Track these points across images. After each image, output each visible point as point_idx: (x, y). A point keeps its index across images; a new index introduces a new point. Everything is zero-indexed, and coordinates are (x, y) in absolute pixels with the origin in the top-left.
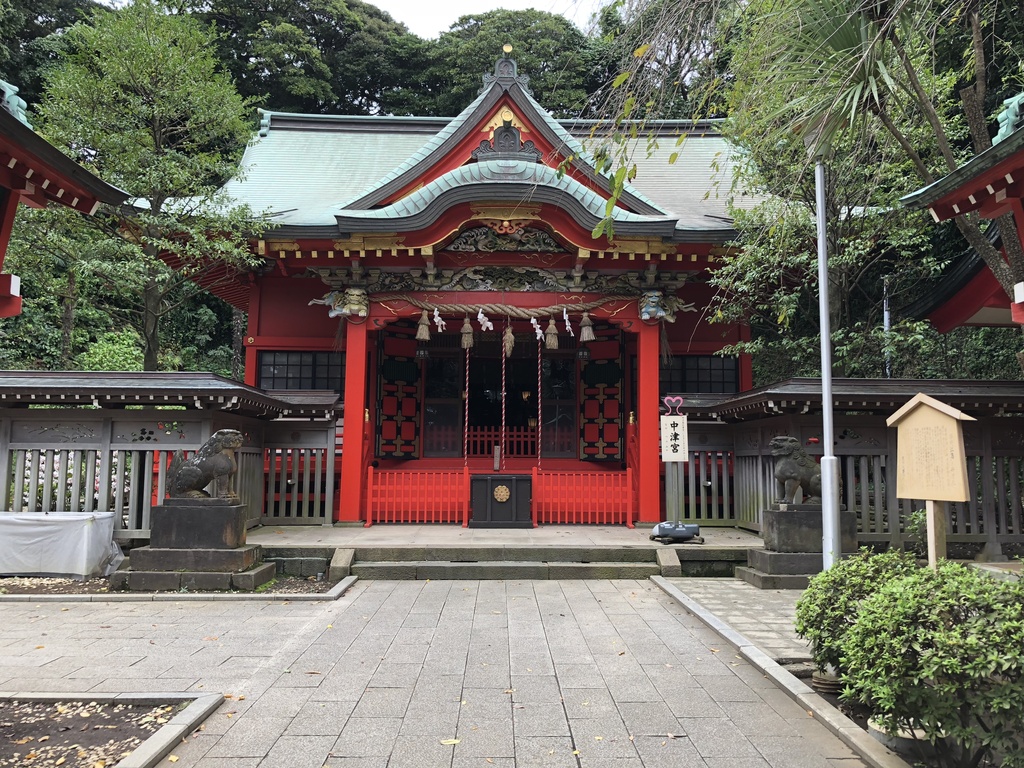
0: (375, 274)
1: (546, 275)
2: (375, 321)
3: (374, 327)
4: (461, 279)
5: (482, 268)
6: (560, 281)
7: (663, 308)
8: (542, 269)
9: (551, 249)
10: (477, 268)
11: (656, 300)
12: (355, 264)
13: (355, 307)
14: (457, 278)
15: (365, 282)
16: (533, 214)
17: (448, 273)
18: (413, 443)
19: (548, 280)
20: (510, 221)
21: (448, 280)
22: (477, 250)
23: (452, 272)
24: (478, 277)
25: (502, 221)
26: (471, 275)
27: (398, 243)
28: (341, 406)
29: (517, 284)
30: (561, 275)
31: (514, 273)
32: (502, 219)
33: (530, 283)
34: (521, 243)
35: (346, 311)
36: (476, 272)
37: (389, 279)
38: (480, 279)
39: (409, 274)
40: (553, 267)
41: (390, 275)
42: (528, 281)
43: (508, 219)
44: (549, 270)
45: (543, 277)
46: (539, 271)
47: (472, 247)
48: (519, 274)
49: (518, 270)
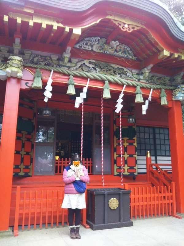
1: (127, 71)
3: (25, 87)
4: (81, 65)
5: (94, 61)
6: (134, 75)
8: (125, 67)
9: (130, 57)
10: (91, 60)
13: (15, 69)
14: (79, 64)
16: (142, 24)
17: (75, 60)
18: (29, 167)
21: (74, 65)
22: (92, 50)
23: (77, 60)
24: (91, 66)
25: (124, 24)
26: (87, 64)
27: (58, 22)
29: (113, 74)
30: (135, 71)
31: (111, 67)
32: (125, 22)
34: (116, 51)
36: (90, 63)
37: (37, 58)
38: (93, 67)
39: (50, 57)
40: (131, 67)
41: (37, 55)
42: (118, 73)
43: (127, 23)
44: (129, 68)
45: (126, 72)
46: (124, 68)
47: (90, 47)
48: (114, 68)
49: (112, 65)
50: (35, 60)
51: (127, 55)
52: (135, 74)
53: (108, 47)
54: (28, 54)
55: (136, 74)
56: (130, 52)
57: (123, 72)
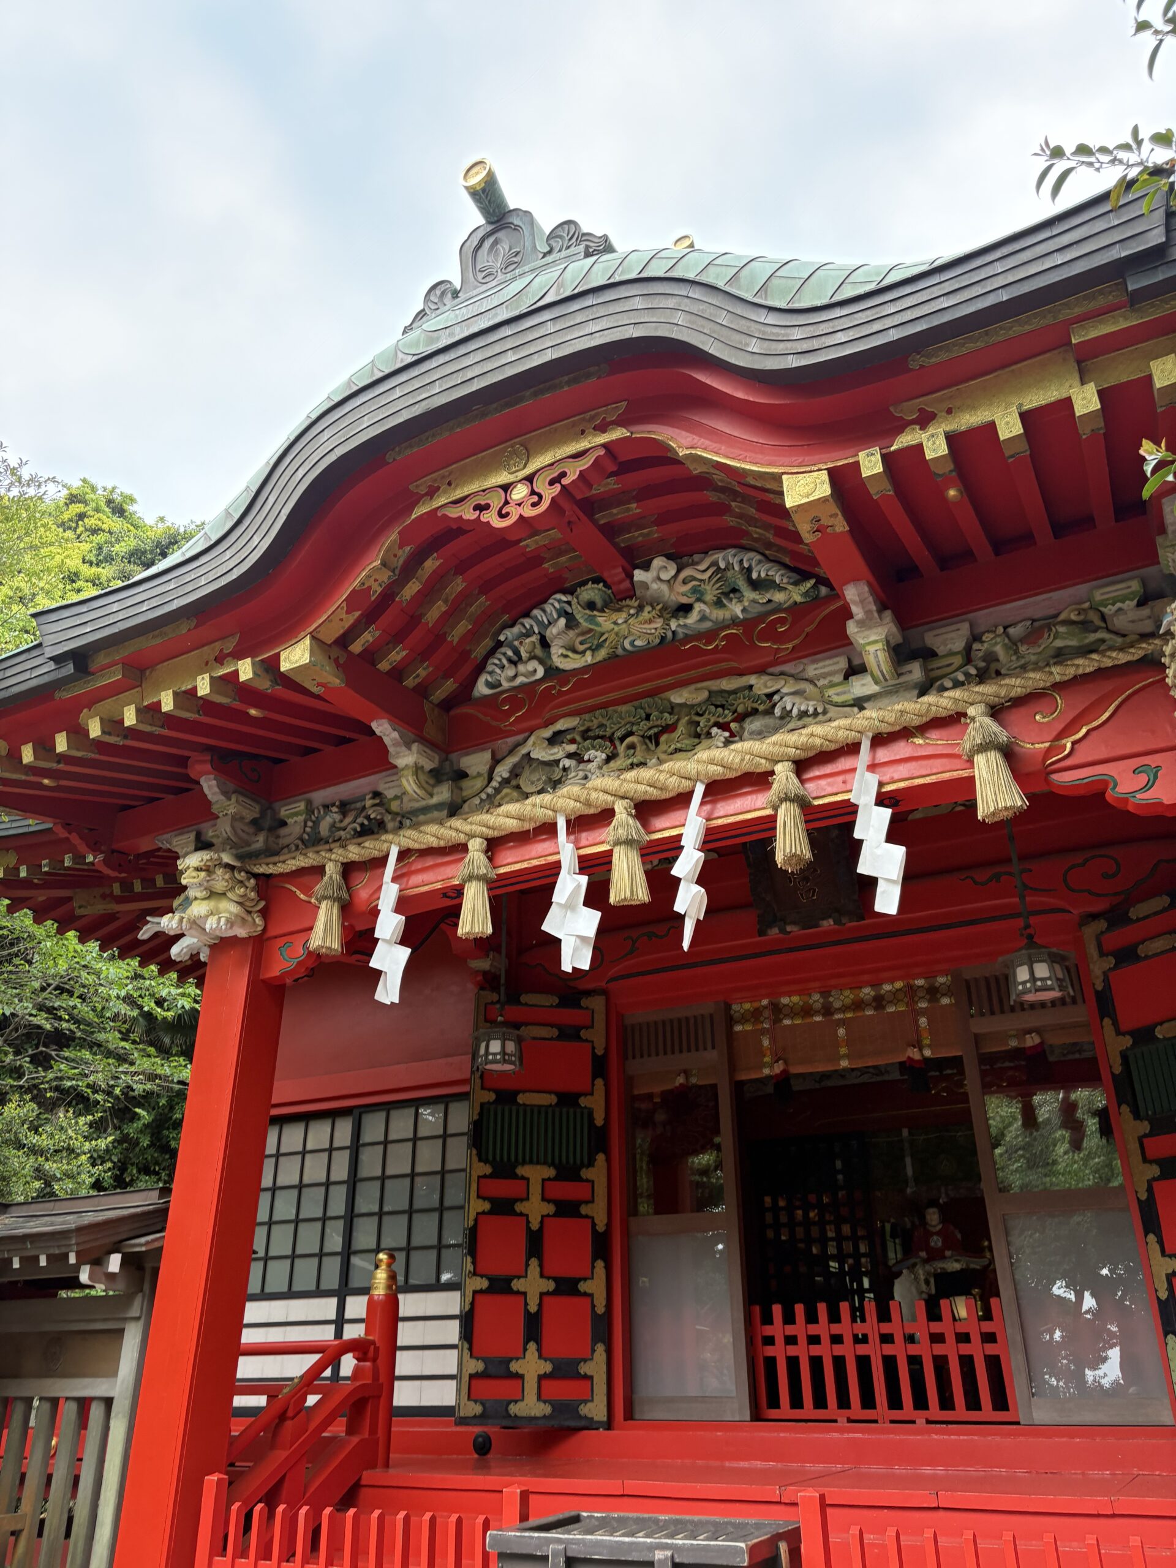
0: (295, 816)
1: (779, 684)
2: (283, 949)
3: (273, 968)
4: (515, 773)
5: (573, 722)
6: (830, 693)
8: (761, 670)
9: (779, 598)
10: (560, 725)
14: (503, 771)
16: (602, 428)
17: (476, 762)
18: (585, 1369)
19: (788, 702)
20: (529, 479)
21: (479, 783)
22: (552, 672)
23: (487, 756)
24: (558, 752)
25: (506, 488)
26: (541, 753)
27: (220, 658)
29: (686, 742)
31: (672, 709)
33: (724, 727)
34: (677, 608)
36: (554, 740)
37: (328, 820)
38: (570, 756)
39: (376, 794)
40: (797, 654)
41: (330, 808)
42: (717, 725)
43: (522, 474)
44: (786, 668)
45: (770, 696)
46: (752, 680)
47: (533, 665)
48: (688, 709)
49: (678, 697)
50: (324, 828)
51: (749, 594)
52: (832, 685)
53: (614, 616)
54: (296, 814)
55: (839, 678)
56: (760, 571)
57: (750, 705)
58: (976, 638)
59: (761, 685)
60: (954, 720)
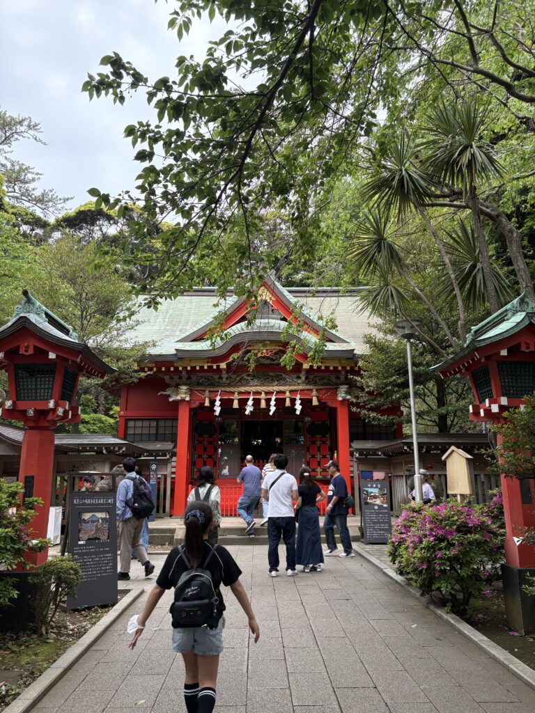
0: (194, 378)
1: (286, 376)
2: (194, 403)
3: (194, 406)
4: (240, 379)
6: (294, 379)
7: (350, 394)
11: (345, 390)
12: (184, 373)
13: (183, 396)
14: (238, 379)
15: (189, 382)
16: (279, 346)
19: (287, 379)
23: (236, 376)
24: (249, 378)
26: (245, 377)
27: (208, 362)
28: (175, 450)
29: (271, 382)
30: (294, 377)
31: (269, 375)
33: (278, 381)
34: (272, 359)
35: (179, 398)
37: (202, 380)
38: (251, 379)
41: (202, 377)
48: (272, 376)
49: (271, 374)
50: (200, 381)
58: (315, 377)
59: (284, 375)
60: (311, 390)
